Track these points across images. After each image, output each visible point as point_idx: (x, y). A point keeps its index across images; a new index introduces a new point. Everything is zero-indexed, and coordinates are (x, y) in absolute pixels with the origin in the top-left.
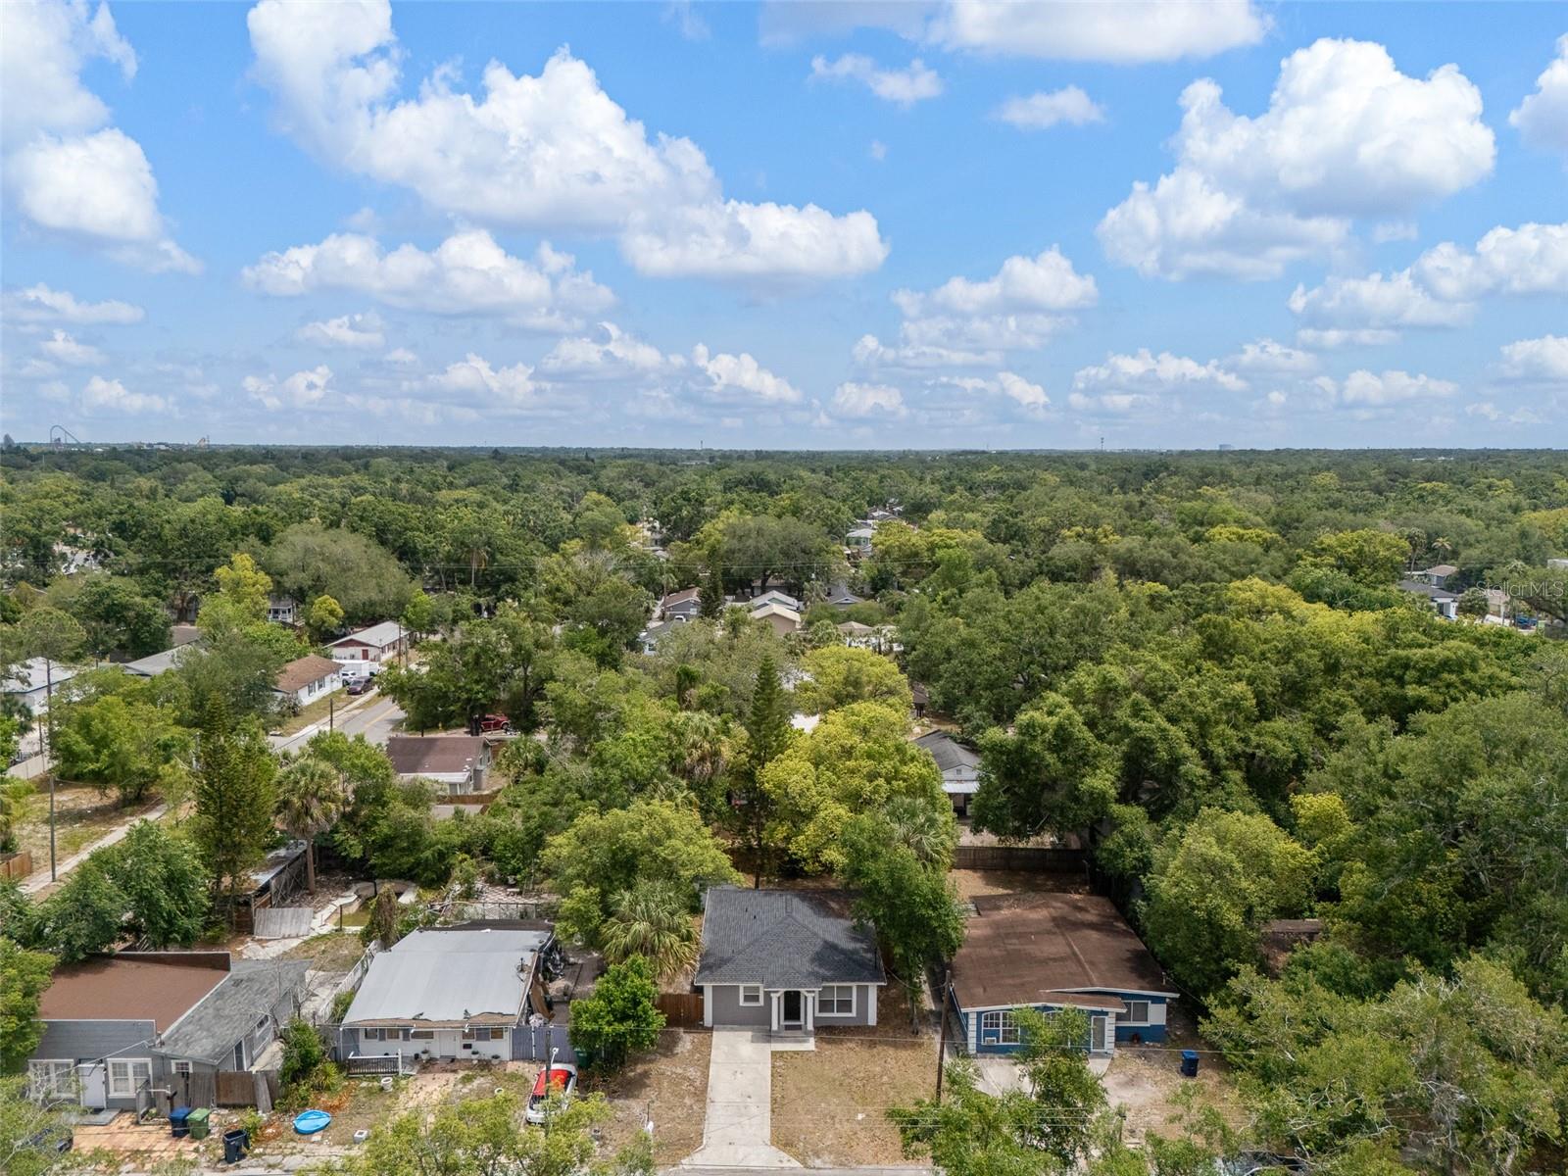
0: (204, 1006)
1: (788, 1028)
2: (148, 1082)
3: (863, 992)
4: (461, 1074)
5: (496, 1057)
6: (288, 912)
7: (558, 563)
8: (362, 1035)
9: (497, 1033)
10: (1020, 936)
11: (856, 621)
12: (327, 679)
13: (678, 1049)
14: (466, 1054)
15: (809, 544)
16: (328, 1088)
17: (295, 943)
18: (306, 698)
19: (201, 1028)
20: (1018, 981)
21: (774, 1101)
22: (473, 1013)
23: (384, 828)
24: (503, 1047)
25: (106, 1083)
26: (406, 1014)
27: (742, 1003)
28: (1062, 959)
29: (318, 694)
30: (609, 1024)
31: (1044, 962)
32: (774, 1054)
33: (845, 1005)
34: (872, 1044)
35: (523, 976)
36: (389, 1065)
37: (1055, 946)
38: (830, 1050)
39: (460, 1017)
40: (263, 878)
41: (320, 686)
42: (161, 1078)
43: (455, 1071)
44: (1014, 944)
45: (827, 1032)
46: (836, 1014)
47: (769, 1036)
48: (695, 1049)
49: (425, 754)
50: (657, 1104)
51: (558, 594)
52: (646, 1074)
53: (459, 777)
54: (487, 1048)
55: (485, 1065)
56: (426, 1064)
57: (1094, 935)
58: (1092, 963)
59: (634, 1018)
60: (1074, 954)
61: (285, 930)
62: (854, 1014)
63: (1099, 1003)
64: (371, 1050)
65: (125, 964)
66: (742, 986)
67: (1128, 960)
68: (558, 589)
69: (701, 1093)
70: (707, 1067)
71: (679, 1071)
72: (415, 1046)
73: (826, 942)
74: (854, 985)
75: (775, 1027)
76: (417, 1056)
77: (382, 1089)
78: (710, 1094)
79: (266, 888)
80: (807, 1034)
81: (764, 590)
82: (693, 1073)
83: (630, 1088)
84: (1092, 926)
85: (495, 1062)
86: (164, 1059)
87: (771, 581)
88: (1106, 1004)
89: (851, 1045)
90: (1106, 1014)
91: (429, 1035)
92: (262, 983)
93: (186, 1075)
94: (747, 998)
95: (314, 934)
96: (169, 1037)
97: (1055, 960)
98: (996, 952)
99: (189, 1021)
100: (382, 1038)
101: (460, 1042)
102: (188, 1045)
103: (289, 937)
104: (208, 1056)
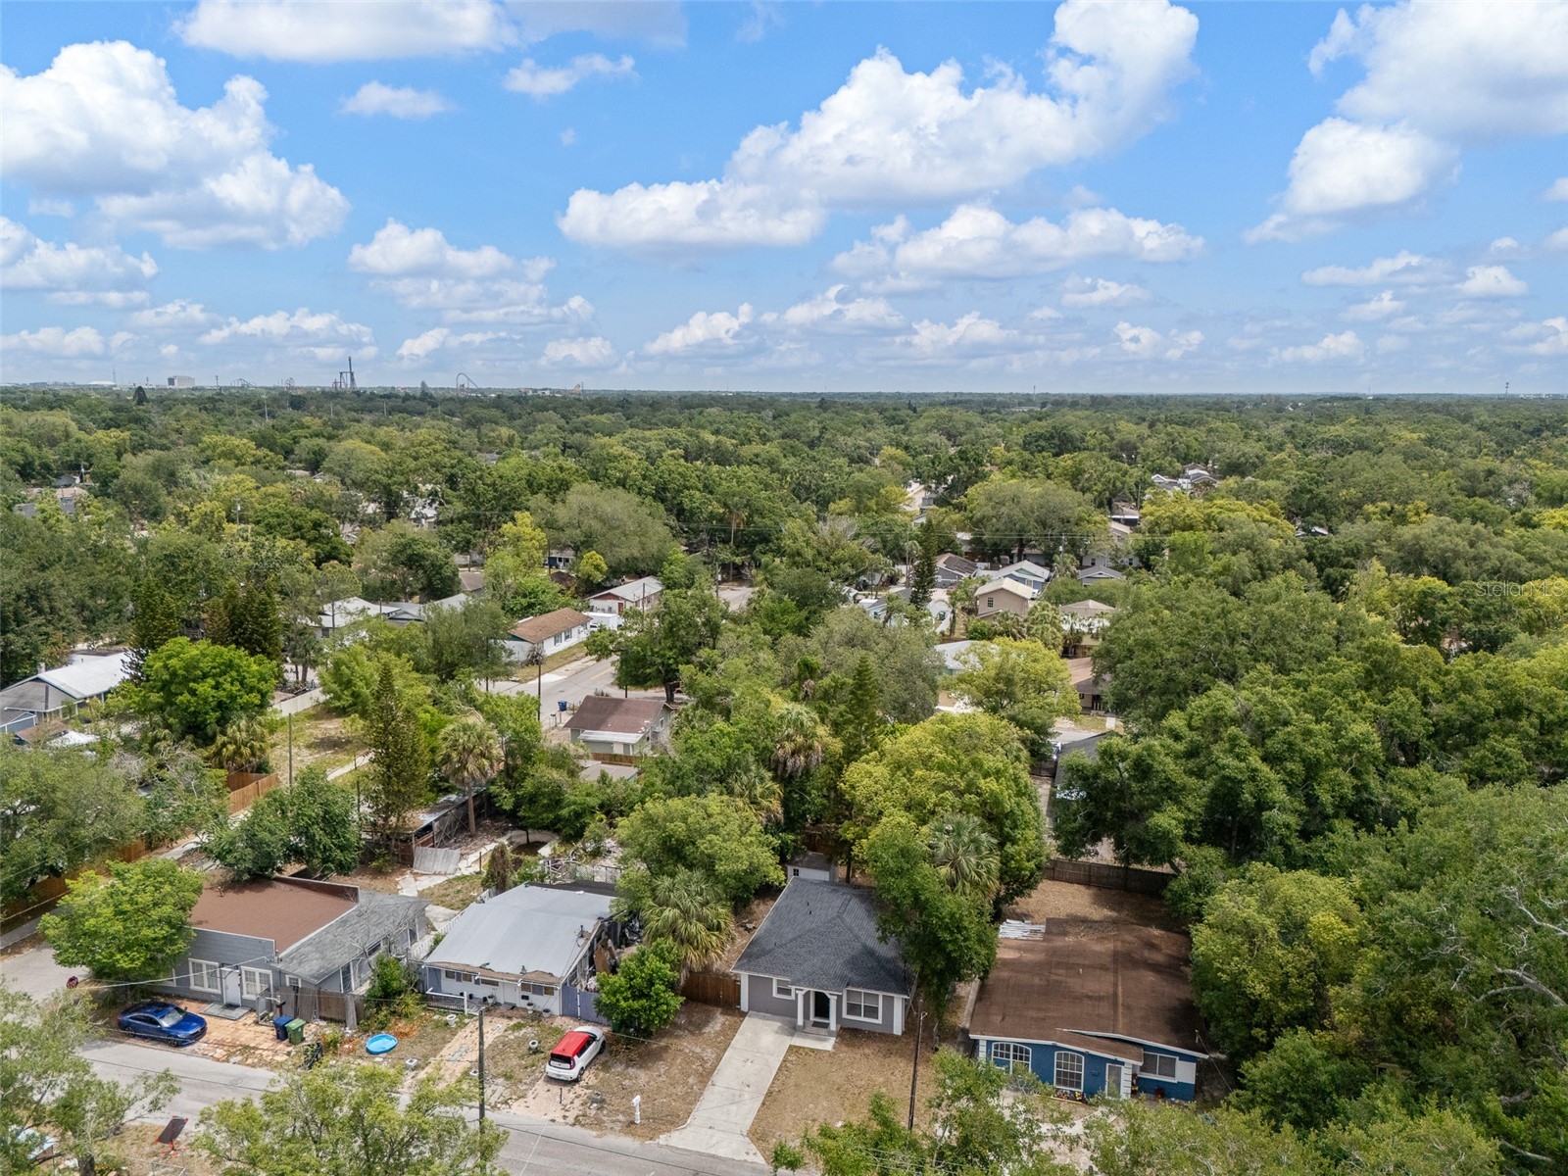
0: (327, 931)
1: (815, 1024)
2: (268, 990)
3: (889, 1003)
4: (515, 1021)
5: (547, 1011)
6: (441, 852)
8: (443, 975)
9: (549, 991)
10: (1069, 967)
11: (1097, 599)
12: (574, 631)
13: (707, 1030)
14: (523, 1004)
16: (406, 1016)
17: (440, 880)
18: (550, 648)
19: (317, 951)
20: (1041, 1015)
21: (769, 1093)
22: (529, 970)
24: (553, 1003)
25: (240, 985)
26: (473, 960)
27: (775, 994)
28: (1100, 998)
29: (564, 644)
31: (1078, 999)
32: (791, 1047)
33: (872, 1012)
34: (889, 1053)
35: (582, 941)
36: (454, 1004)
37: (1099, 984)
38: (846, 1054)
39: (518, 971)
40: (425, 818)
41: (567, 637)
42: (279, 987)
43: (510, 1018)
44: (1060, 975)
45: (851, 1035)
46: (862, 1019)
47: (794, 1030)
48: (723, 1032)
50: (664, 1078)
52: (666, 1048)
54: (540, 1002)
55: (537, 1016)
56: (490, 1007)
57: (1150, 977)
58: (1127, 1007)
60: (1115, 994)
61: (438, 868)
62: (879, 1021)
63: (1116, 1051)
64: (450, 988)
65: (282, 886)
66: (775, 979)
67: (1170, 1010)
69: (706, 1076)
70: (725, 1050)
71: (698, 1050)
72: (482, 991)
73: (865, 946)
74: (881, 994)
75: (800, 1021)
76: (485, 999)
77: (447, 1024)
78: (715, 1077)
79: (429, 828)
80: (830, 1034)
81: (1021, 557)
82: (709, 1054)
83: (646, 1059)
85: (545, 1015)
86: (280, 974)
88: (1124, 1055)
89: (867, 1051)
90: (1123, 1063)
91: (495, 984)
92: (381, 916)
93: (296, 989)
94: (780, 991)
95: (458, 874)
96: (288, 956)
97: (1090, 997)
98: (1037, 980)
99: (309, 943)
100: (459, 980)
101: (520, 993)
102: (300, 964)
103: (439, 874)
104: (312, 976)
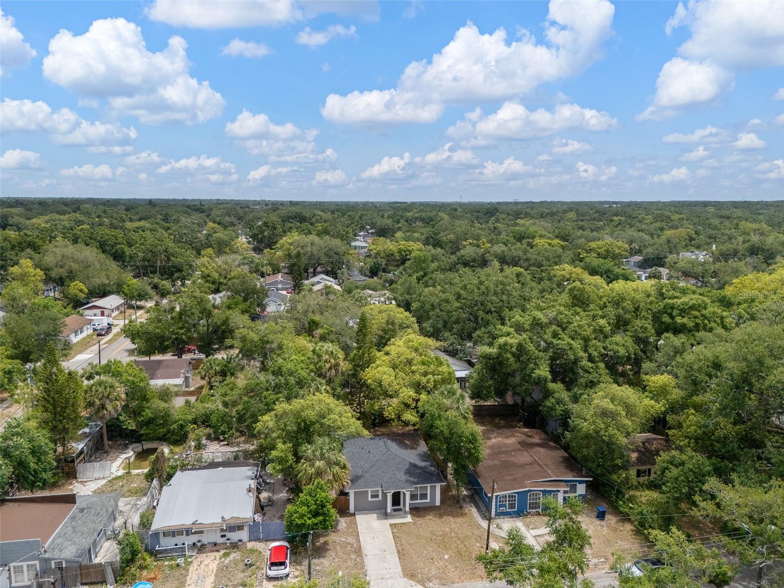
0: (65, 526)
1: (395, 510)
2: (37, 575)
3: (433, 489)
4: (222, 552)
5: (240, 541)
6: (97, 465)
7: (208, 261)
8: (161, 535)
9: (240, 528)
10: (505, 453)
11: (368, 289)
12: (85, 328)
13: (340, 527)
14: (223, 540)
15: (339, 250)
16: (146, 567)
17: (104, 482)
18: (75, 339)
19: (67, 540)
20: (512, 477)
21: (398, 552)
22: (227, 518)
23: (148, 413)
24: (244, 535)
25: (10, 578)
26: (187, 521)
27: (370, 499)
28: (531, 464)
29: (80, 337)
30: (309, 519)
31: (522, 466)
32: (391, 525)
33: (424, 496)
34: (441, 516)
35: (251, 494)
36: (180, 551)
37: (524, 457)
38: (420, 521)
39: (220, 521)
40: (80, 446)
41: (81, 332)
42: (45, 572)
43: (218, 551)
44: (504, 457)
45: (416, 511)
46: (419, 501)
47: (386, 516)
48: (348, 527)
49: (157, 369)
50: (337, 560)
51: (209, 278)
52: (326, 543)
53: (179, 381)
54: (235, 536)
55: (235, 546)
56: (200, 548)
57: (542, 450)
58: (546, 465)
59: (321, 514)
60: (535, 460)
61: (97, 475)
62: (428, 500)
63: (555, 486)
64: (167, 543)
65: (11, 504)
66: (370, 490)
67: (562, 462)
68: (208, 276)
69: (359, 551)
70: (358, 536)
71: (344, 539)
72: (193, 539)
73: (411, 463)
74: (429, 485)
75: (389, 511)
76: (194, 544)
77: (178, 565)
78: (364, 551)
79: (82, 452)
80: (406, 513)
81: (315, 274)
82: (350, 540)
83: (320, 551)
84: (538, 445)
85: (240, 543)
86: (47, 561)
87: (319, 269)
88: (559, 486)
89: (430, 517)
90: (559, 491)
91: (202, 532)
92: (96, 509)
93: (61, 569)
94: (373, 496)
95: (113, 476)
96: (49, 548)
97: (527, 465)
98: (496, 462)
99: (59, 536)
100: (174, 536)
101: (219, 534)
102: (61, 551)
103: (99, 479)
104: (75, 556)
